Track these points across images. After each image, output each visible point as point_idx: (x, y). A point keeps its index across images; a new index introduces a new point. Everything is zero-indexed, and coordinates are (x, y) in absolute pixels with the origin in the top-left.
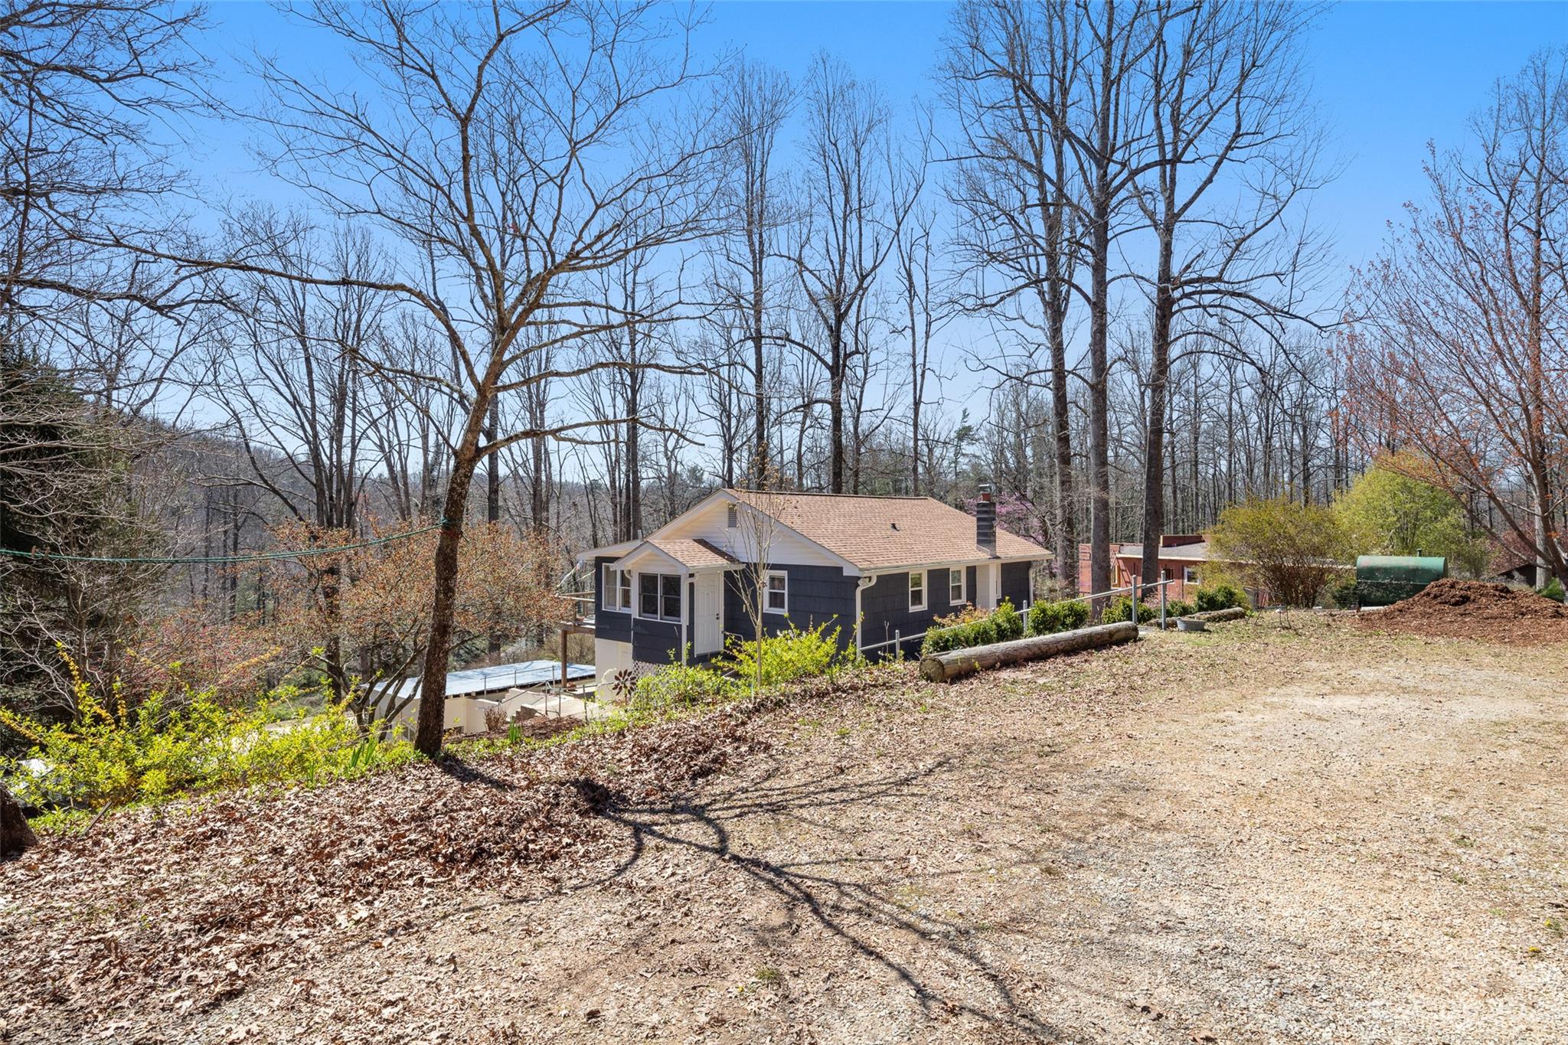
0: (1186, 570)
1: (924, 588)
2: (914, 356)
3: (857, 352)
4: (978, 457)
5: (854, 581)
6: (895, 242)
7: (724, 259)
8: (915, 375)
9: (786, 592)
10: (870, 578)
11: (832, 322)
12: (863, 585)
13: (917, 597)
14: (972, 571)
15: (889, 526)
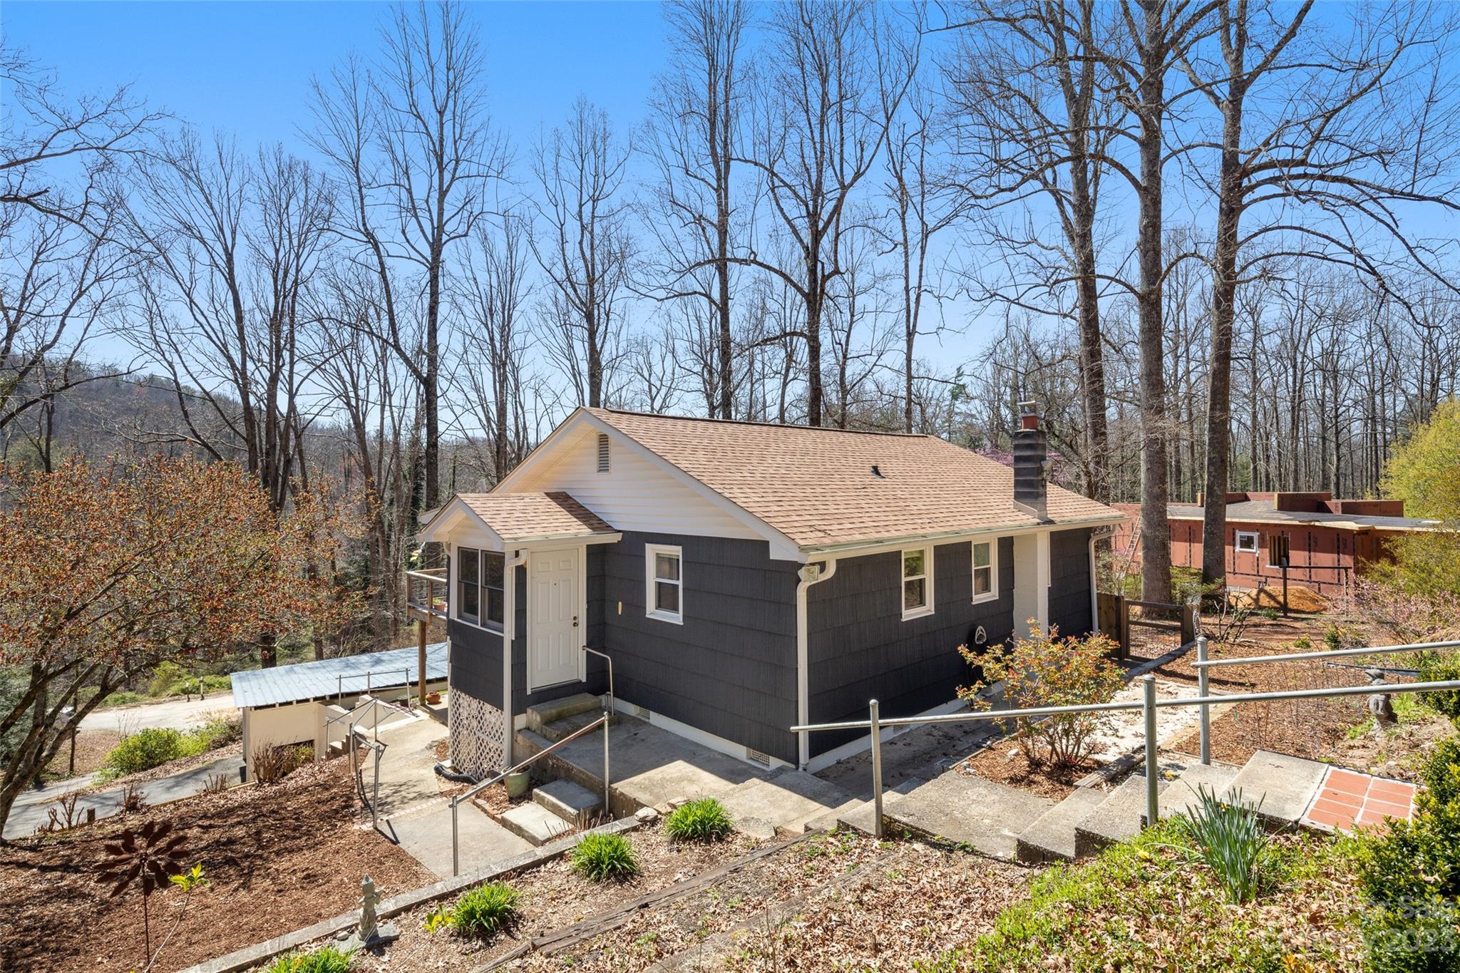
0: (1239, 534)
1: (929, 574)
2: (907, 278)
3: (837, 271)
4: (973, 416)
5: (790, 571)
6: (885, 139)
7: (681, 172)
8: (908, 300)
9: (680, 583)
10: (823, 566)
11: (807, 240)
12: (807, 580)
13: (917, 591)
14: (1007, 545)
15: (868, 470)
